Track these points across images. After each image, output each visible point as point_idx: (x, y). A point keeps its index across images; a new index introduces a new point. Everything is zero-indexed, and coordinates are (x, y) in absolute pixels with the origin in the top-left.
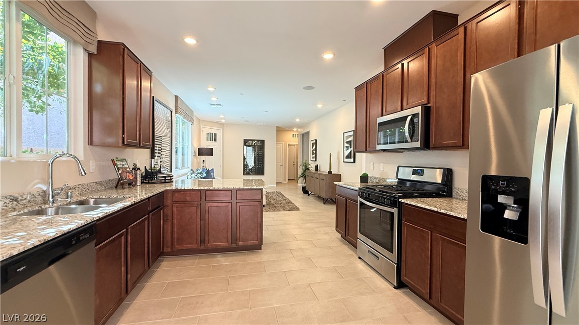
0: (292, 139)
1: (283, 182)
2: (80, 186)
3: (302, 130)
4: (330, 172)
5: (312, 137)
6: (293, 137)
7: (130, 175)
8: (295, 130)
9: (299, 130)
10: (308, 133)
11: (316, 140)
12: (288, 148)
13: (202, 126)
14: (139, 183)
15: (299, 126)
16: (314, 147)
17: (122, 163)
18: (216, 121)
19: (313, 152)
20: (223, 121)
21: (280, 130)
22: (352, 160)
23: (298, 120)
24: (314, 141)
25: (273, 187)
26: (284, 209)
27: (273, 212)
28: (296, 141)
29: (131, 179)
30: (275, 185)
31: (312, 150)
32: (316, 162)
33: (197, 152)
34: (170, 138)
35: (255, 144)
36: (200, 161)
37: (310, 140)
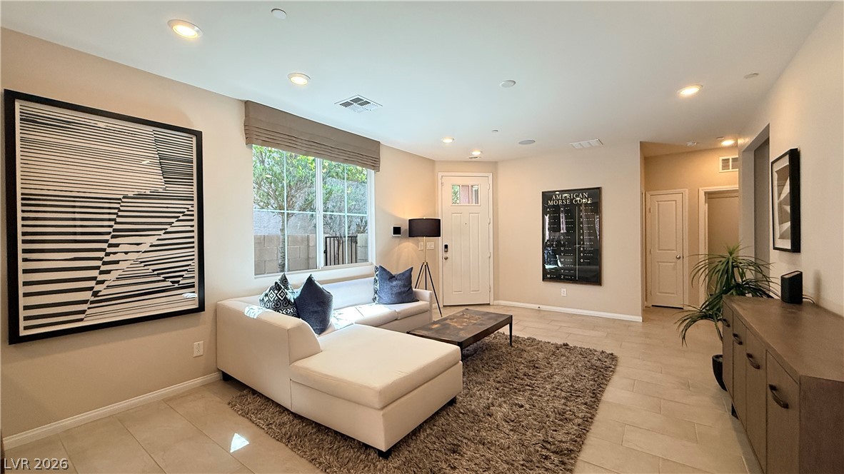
0: (719, 173)
5: (778, 148)
6: (725, 167)
8: (727, 143)
12: (704, 210)
13: (440, 174)
16: (787, 189)
19: (781, 209)
23: (691, 90)
24: (785, 162)
30: (640, 319)
31: (780, 204)
32: (795, 255)
33: (405, 227)
34: (195, 202)
35: (571, 200)
36: (436, 246)
37: (771, 161)
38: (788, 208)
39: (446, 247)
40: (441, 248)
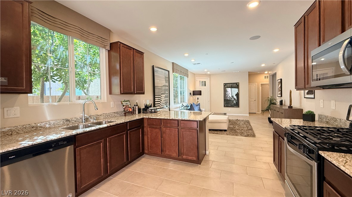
0: (263, 79)
1: (257, 113)
2: (104, 114)
3: (271, 72)
4: (290, 107)
5: (278, 77)
6: (265, 78)
7: (130, 109)
8: (266, 72)
9: (269, 72)
10: (276, 74)
11: (281, 80)
12: (260, 87)
13: (196, 78)
14: (137, 113)
15: (269, 69)
16: (280, 85)
17: (126, 103)
18: (204, 74)
19: (279, 89)
20: (209, 73)
21: (252, 75)
22: (312, 96)
23: (263, 65)
24: (280, 81)
25: (246, 116)
26: (242, 134)
27: (232, 136)
28: (267, 81)
29: (131, 111)
30: (248, 115)
31: (279, 88)
32: (281, 97)
33: (192, 93)
34: (168, 87)
35: (231, 86)
36: (196, 98)
37: (277, 80)
38: (280, 89)
39: (198, 98)
40: (197, 99)
